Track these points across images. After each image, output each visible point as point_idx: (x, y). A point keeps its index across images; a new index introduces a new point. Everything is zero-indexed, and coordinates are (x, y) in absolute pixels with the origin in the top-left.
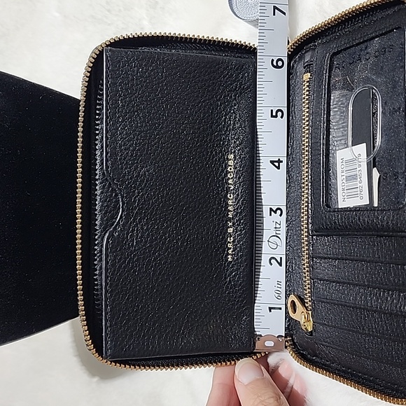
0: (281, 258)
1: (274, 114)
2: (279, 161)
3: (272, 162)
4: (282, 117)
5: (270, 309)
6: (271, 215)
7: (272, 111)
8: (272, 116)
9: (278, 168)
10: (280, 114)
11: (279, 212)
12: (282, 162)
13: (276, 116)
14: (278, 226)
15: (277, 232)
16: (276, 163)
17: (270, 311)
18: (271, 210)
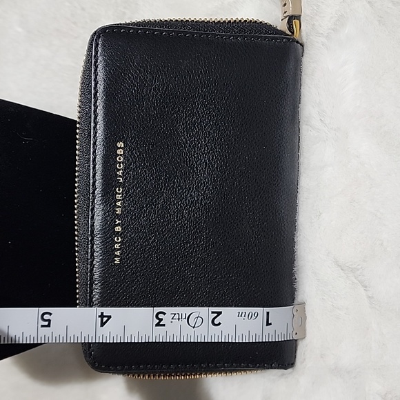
0: (213, 312)
1: (47, 323)
2: (102, 316)
3: (103, 324)
4: (50, 314)
5: (268, 324)
6: (164, 325)
7: (42, 326)
8: (49, 326)
9: (109, 317)
10: (46, 317)
11: (160, 316)
12: (102, 313)
13: (49, 321)
14: (177, 316)
15: (184, 317)
16: (104, 319)
17: (271, 324)
18: (158, 325)
